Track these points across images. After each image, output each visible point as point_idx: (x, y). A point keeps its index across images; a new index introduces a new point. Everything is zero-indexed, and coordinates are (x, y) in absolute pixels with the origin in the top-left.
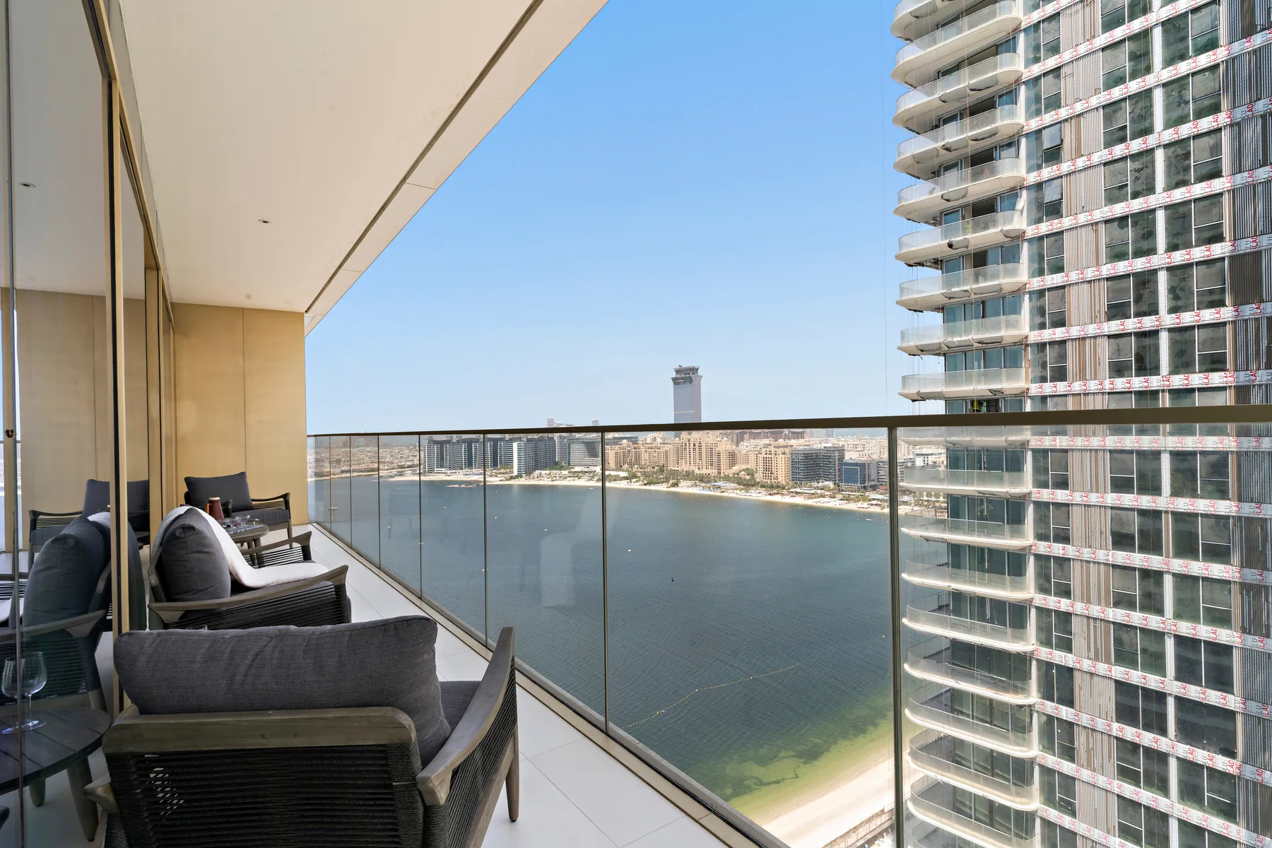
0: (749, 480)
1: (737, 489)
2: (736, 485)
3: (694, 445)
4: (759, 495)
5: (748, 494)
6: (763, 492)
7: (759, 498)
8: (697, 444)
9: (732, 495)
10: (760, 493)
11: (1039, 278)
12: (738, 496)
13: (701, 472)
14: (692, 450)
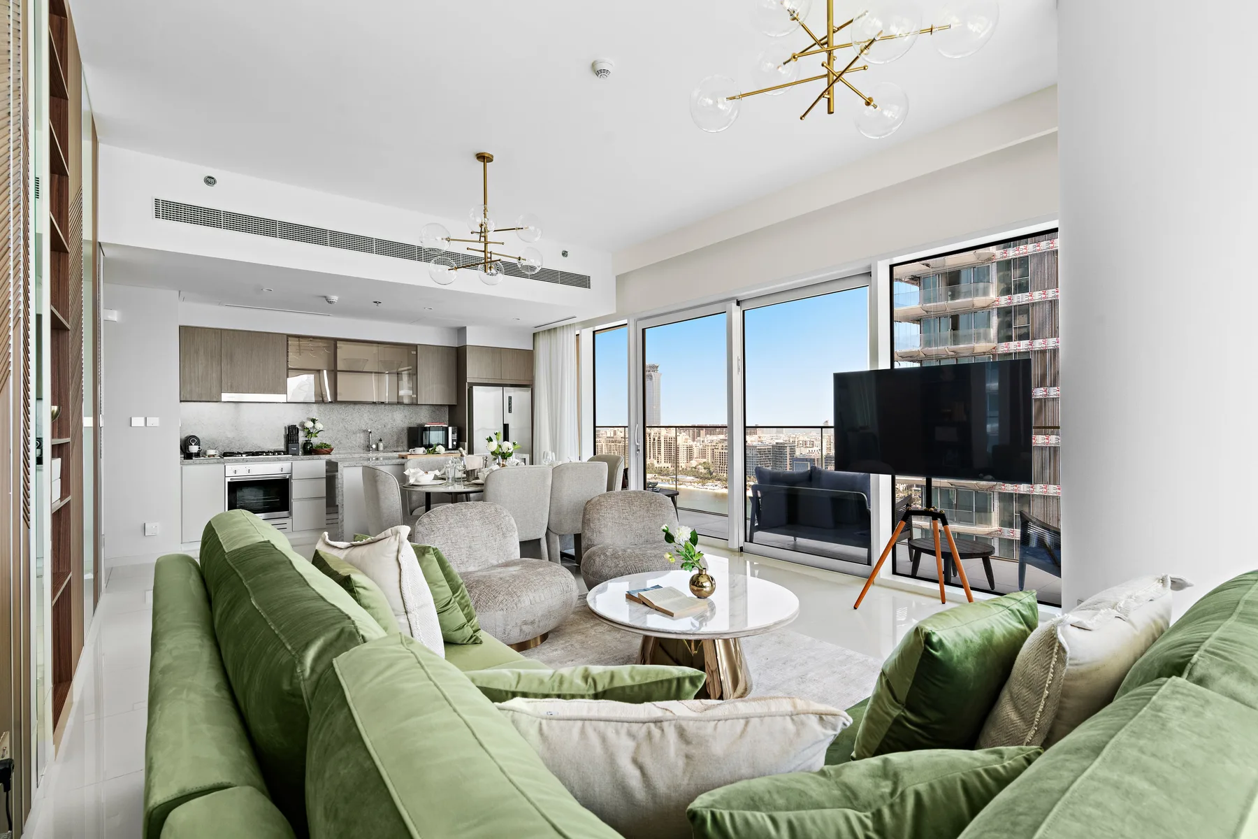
0: (705, 474)
1: (694, 482)
2: (692, 478)
3: (654, 440)
4: (715, 488)
5: (705, 487)
6: (720, 485)
7: (716, 491)
8: (656, 439)
9: (691, 488)
10: (716, 486)
11: (1007, 297)
12: (696, 489)
13: (660, 466)
14: (651, 444)
